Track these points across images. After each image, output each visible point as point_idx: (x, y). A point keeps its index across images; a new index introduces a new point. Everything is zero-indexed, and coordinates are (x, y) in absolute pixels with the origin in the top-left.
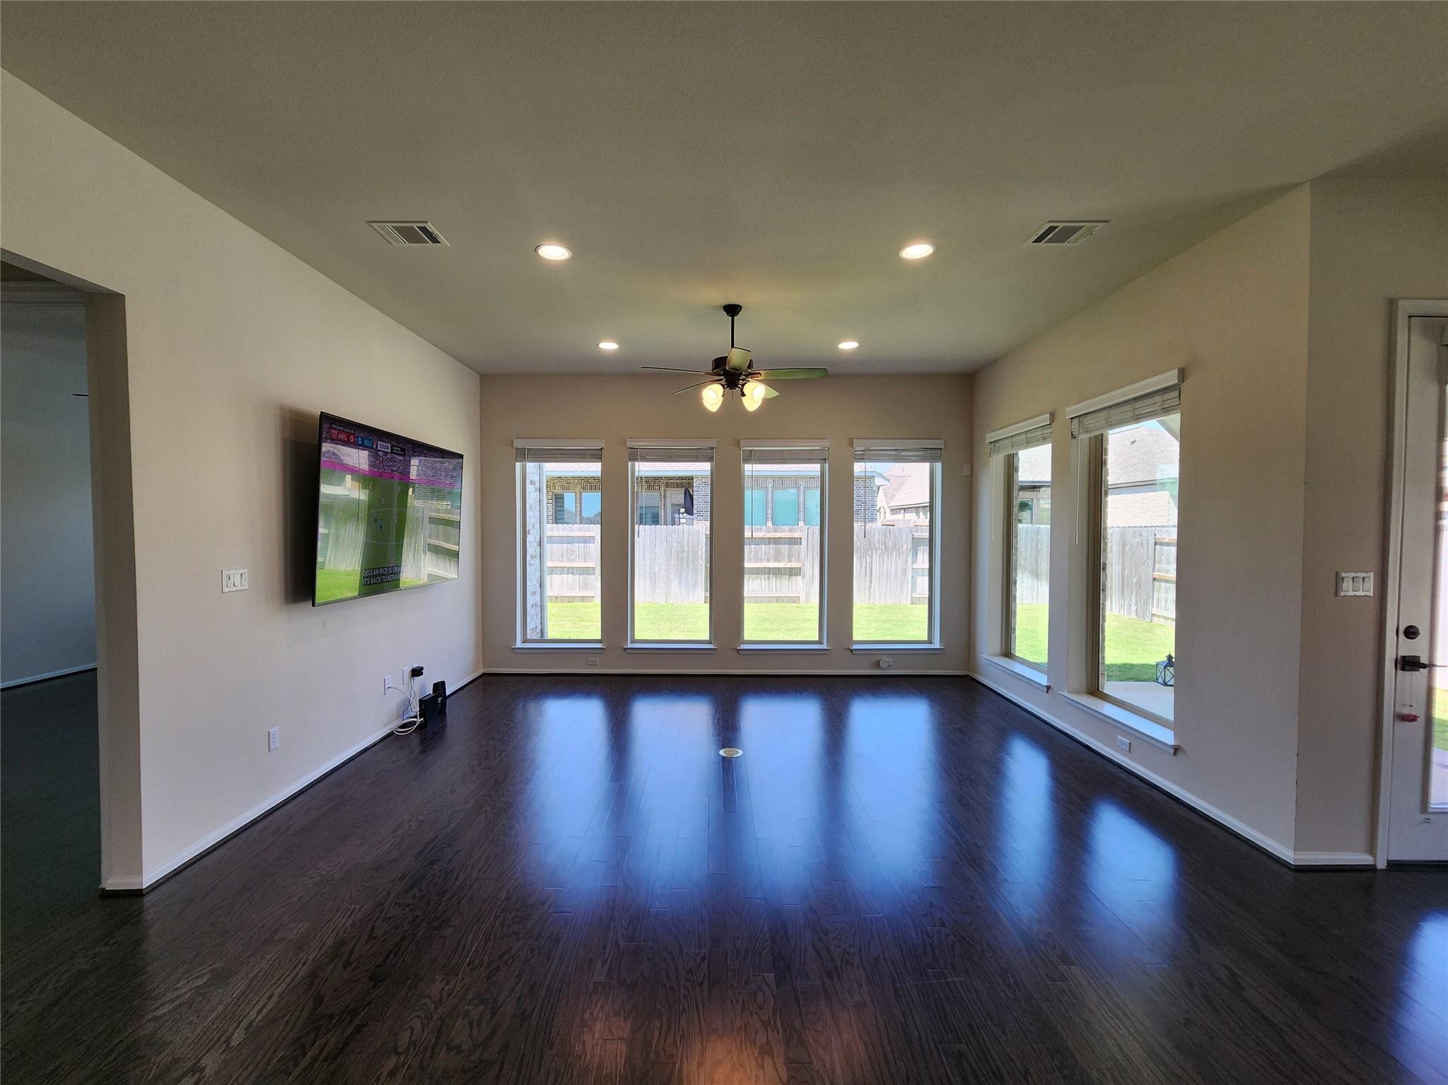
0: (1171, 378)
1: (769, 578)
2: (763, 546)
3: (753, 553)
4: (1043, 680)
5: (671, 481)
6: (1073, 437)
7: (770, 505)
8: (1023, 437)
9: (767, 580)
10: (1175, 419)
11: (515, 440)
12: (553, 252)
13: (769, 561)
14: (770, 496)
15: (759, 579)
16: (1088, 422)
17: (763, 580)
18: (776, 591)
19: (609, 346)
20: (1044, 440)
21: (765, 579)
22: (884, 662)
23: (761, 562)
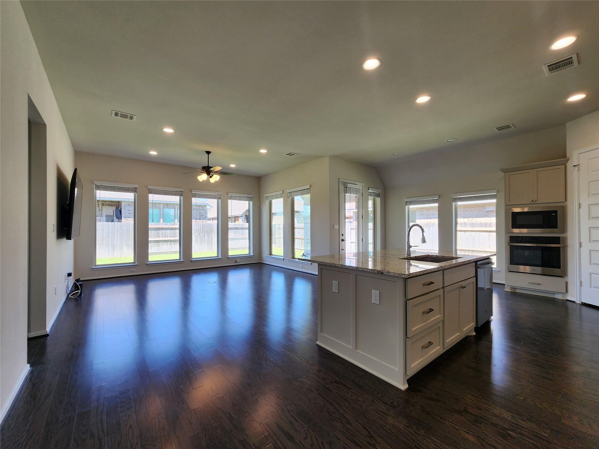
0: (308, 187)
1: (171, 244)
2: (168, 231)
3: (164, 234)
4: (283, 258)
5: (106, 203)
6: (288, 197)
7: (162, 215)
8: (275, 196)
9: (170, 245)
10: (308, 196)
11: (94, 181)
12: (168, 130)
13: (171, 237)
14: (162, 212)
15: (167, 245)
16: (292, 194)
17: (168, 244)
18: (174, 249)
19: (153, 153)
20: (281, 197)
21: (169, 244)
22: (238, 260)
23: (167, 237)
